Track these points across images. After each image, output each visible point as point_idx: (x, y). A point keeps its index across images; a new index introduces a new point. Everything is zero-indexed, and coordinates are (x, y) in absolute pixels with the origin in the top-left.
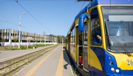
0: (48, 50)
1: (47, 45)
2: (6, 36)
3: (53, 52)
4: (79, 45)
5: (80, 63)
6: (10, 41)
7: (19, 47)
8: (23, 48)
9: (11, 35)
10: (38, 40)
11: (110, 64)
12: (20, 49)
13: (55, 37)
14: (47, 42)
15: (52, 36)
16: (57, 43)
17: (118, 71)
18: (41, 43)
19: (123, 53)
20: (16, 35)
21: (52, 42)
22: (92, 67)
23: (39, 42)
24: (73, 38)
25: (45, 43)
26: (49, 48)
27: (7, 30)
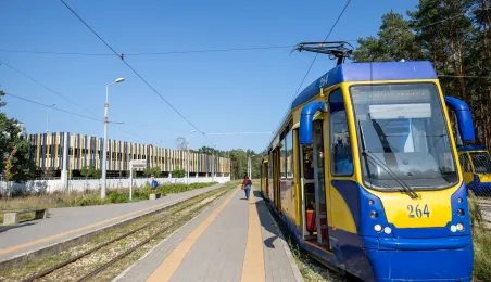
0: (204, 202)
1: (195, 186)
2: (53, 156)
3: (222, 207)
4: (306, 178)
5: (311, 229)
6: (64, 173)
7: (103, 195)
8: (116, 197)
9: (69, 152)
10: (163, 168)
11: (372, 217)
12: (105, 202)
13: (221, 154)
14: (192, 174)
15: (209, 154)
16: (228, 179)
17: (388, 230)
18: (170, 180)
19: (400, 191)
20: (85, 151)
21: (210, 175)
22: (337, 230)
23: (165, 174)
24: (289, 159)
25: (186, 180)
26: (203, 197)
27: (54, 135)
